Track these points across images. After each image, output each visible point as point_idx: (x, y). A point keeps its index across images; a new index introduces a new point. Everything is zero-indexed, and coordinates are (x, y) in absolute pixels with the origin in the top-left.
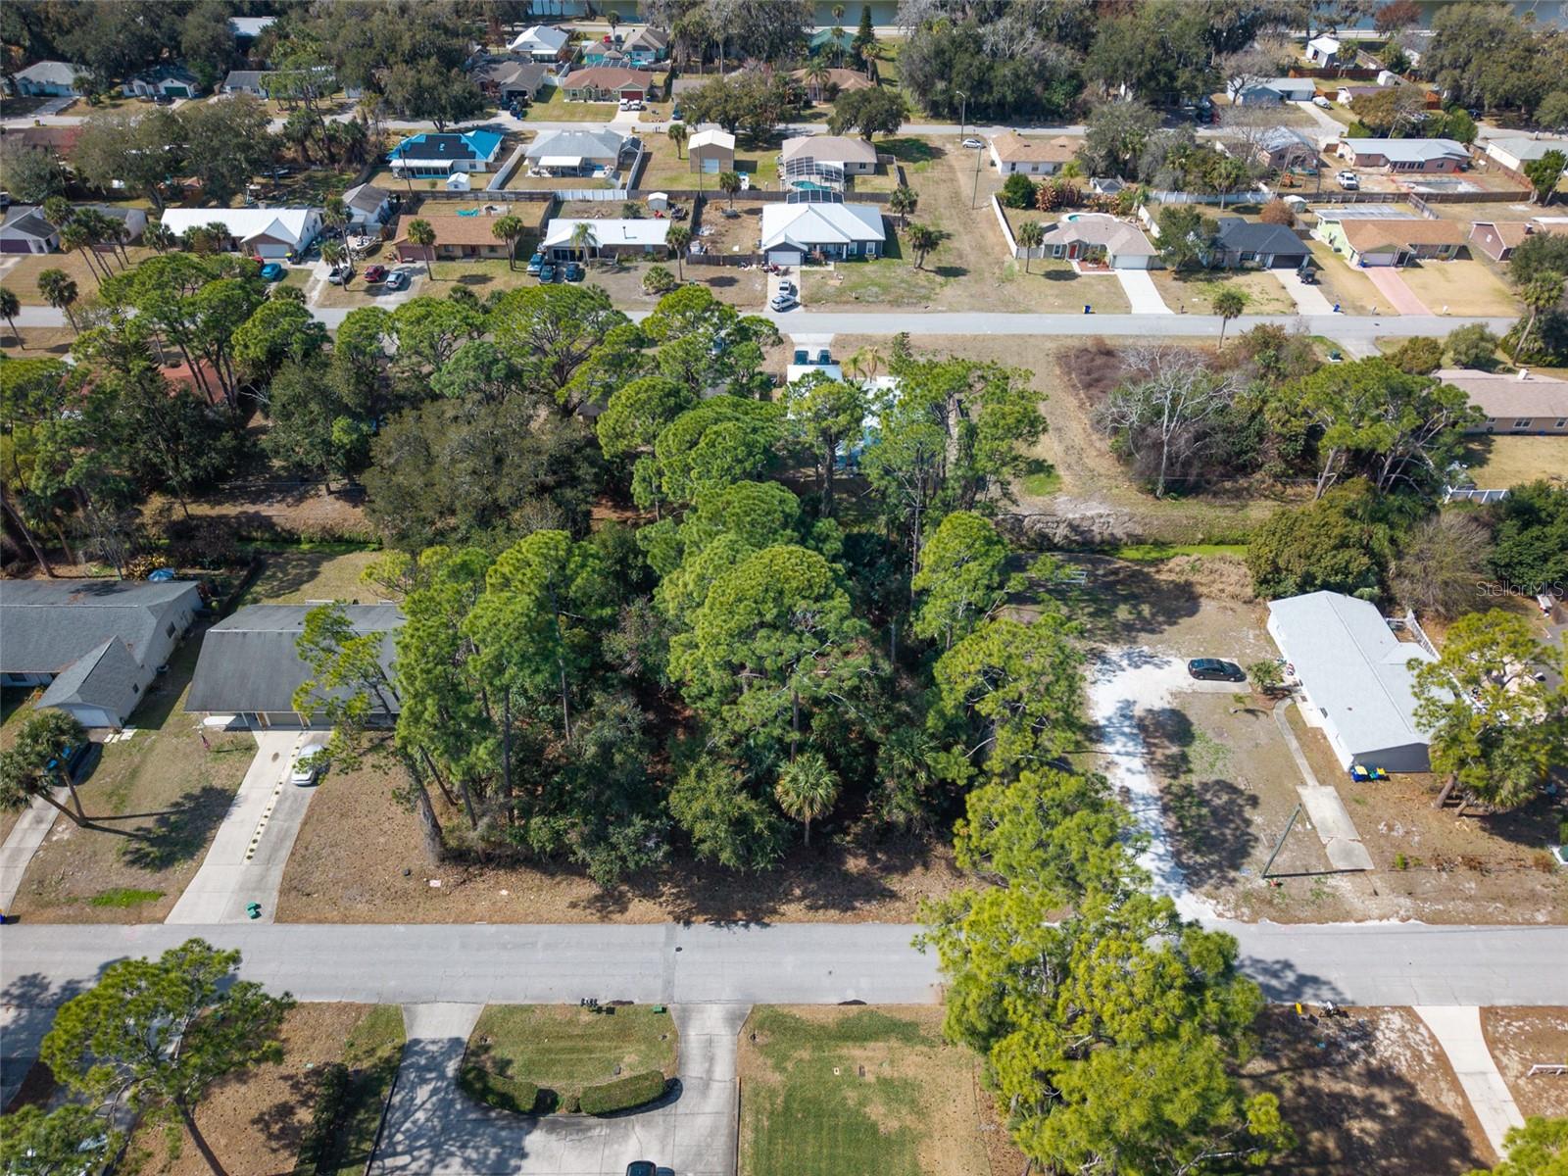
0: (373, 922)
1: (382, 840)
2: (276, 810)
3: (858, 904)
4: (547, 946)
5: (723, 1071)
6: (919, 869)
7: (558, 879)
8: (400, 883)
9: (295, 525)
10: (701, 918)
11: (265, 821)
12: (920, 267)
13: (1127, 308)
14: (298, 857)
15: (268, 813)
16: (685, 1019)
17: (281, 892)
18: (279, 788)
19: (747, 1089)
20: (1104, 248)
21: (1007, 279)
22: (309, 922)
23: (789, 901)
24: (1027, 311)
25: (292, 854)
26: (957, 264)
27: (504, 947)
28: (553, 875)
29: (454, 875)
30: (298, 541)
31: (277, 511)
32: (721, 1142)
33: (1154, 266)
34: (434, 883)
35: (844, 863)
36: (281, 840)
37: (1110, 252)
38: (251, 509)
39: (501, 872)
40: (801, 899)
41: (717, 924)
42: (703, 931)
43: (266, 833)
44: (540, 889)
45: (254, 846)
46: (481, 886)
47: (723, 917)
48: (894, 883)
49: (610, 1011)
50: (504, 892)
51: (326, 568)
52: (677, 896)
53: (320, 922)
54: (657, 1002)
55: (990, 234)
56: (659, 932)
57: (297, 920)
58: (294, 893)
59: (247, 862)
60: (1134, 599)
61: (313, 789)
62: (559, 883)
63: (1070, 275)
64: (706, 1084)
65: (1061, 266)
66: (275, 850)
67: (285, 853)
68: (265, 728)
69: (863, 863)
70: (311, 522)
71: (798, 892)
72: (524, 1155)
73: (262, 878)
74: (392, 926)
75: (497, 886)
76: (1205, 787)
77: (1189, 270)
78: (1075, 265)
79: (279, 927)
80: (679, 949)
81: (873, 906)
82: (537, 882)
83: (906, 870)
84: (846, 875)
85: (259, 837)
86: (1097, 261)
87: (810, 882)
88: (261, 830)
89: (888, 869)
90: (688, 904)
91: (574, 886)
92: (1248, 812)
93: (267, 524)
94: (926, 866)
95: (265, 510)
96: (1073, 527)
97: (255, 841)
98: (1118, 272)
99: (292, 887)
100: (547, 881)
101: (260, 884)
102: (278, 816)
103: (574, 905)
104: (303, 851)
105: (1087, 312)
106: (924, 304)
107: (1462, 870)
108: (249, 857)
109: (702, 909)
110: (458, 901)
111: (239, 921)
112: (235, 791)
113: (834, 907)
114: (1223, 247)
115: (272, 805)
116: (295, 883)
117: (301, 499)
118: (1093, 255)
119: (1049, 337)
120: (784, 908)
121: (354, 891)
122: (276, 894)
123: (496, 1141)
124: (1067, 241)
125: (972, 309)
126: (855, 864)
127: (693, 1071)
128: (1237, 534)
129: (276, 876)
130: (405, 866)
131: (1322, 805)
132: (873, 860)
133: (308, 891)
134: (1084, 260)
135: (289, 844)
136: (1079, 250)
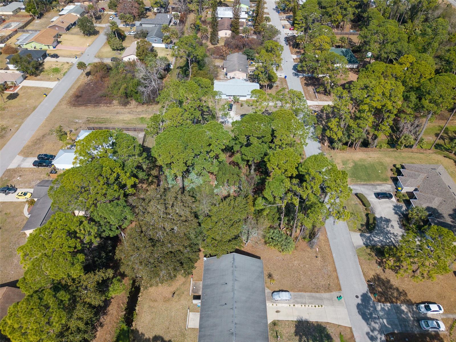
0: (334, 262)
11: (307, 306)
15: (303, 305)
18: (292, 305)
22: (338, 280)
25: (317, 292)
43: (310, 303)
57: (339, 285)
66: (317, 298)
72: (381, 217)
73: (328, 299)
74: (334, 257)
79: (342, 288)
88: (310, 306)
97: (315, 306)
99: (328, 289)
102: (304, 302)
104: (315, 289)
108: (322, 306)
111: (344, 303)
115: (299, 305)
122: (332, 293)
123: (381, 223)
129: (326, 295)
135: (314, 294)
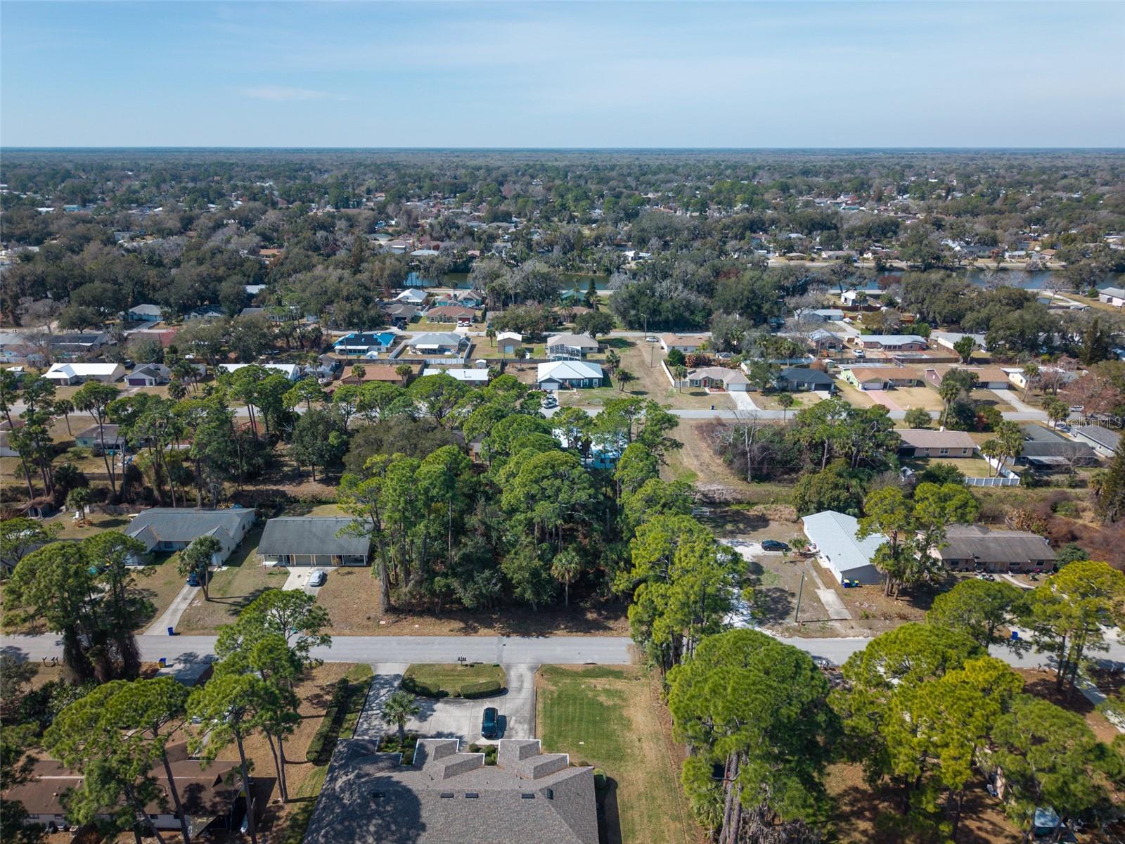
0: (353, 636)
1: (355, 606)
3: (593, 631)
4: (439, 644)
5: (528, 685)
6: (623, 619)
7: (443, 620)
8: (365, 622)
9: (297, 495)
10: (515, 635)
12: (622, 391)
13: (735, 407)
16: (509, 667)
18: (302, 587)
19: (540, 691)
20: (722, 381)
21: (670, 396)
23: (558, 630)
24: (680, 409)
26: (643, 390)
27: (419, 644)
28: (441, 619)
29: (392, 618)
30: (299, 500)
31: (289, 489)
32: (528, 707)
33: (749, 389)
34: (381, 622)
35: (586, 615)
37: (725, 383)
38: (275, 488)
39: (416, 617)
41: (523, 636)
42: (516, 639)
44: (435, 624)
46: (406, 623)
47: (526, 633)
48: (611, 624)
49: (472, 666)
50: (417, 625)
51: (315, 509)
52: (503, 627)
54: (495, 662)
56: (495, 639)
60: (735, 522)
61: (319, 588)
62: (444, 622)
63: (705, 394)
64: (520, 690)
65: (700, 390)
68: (294, 566)
69: (595, 615)
70: (305, 493)
71: (562, 627)
72: (434, 711)
74: (363, 637)
75: (413, 623)
76: (769, 590)
77: (768, 391)
78: (707, 390)
80: (504, 645)
81: (601, 632)
82: (433, 622)
83: (615, 619)
84: (587, 620)
86: (718, 387)
87: (568, 623)
89: (608, 618)
90: (508, 630)
91: (451, 624)
92: (790, 599)
93: (283, 494)
94: (626, 618)
95: (281, 488)
96: (705, 495)
98: (730, 393)
100: (439, 622)
103: (451, 631)
107: (897, 620)
109: (515, 632)
110: (394, 629)
114: (787, 380)
117: (300, 484)
118: (716, 384)
119: (693, 419)
120: (556, 632)
124: (701, 377)
126: (591, 616)
127: (514, 684)
130: (367, 616)
131: (828, 596)
132: (600, 615)
134: (711, 387)
136: (708, 382)
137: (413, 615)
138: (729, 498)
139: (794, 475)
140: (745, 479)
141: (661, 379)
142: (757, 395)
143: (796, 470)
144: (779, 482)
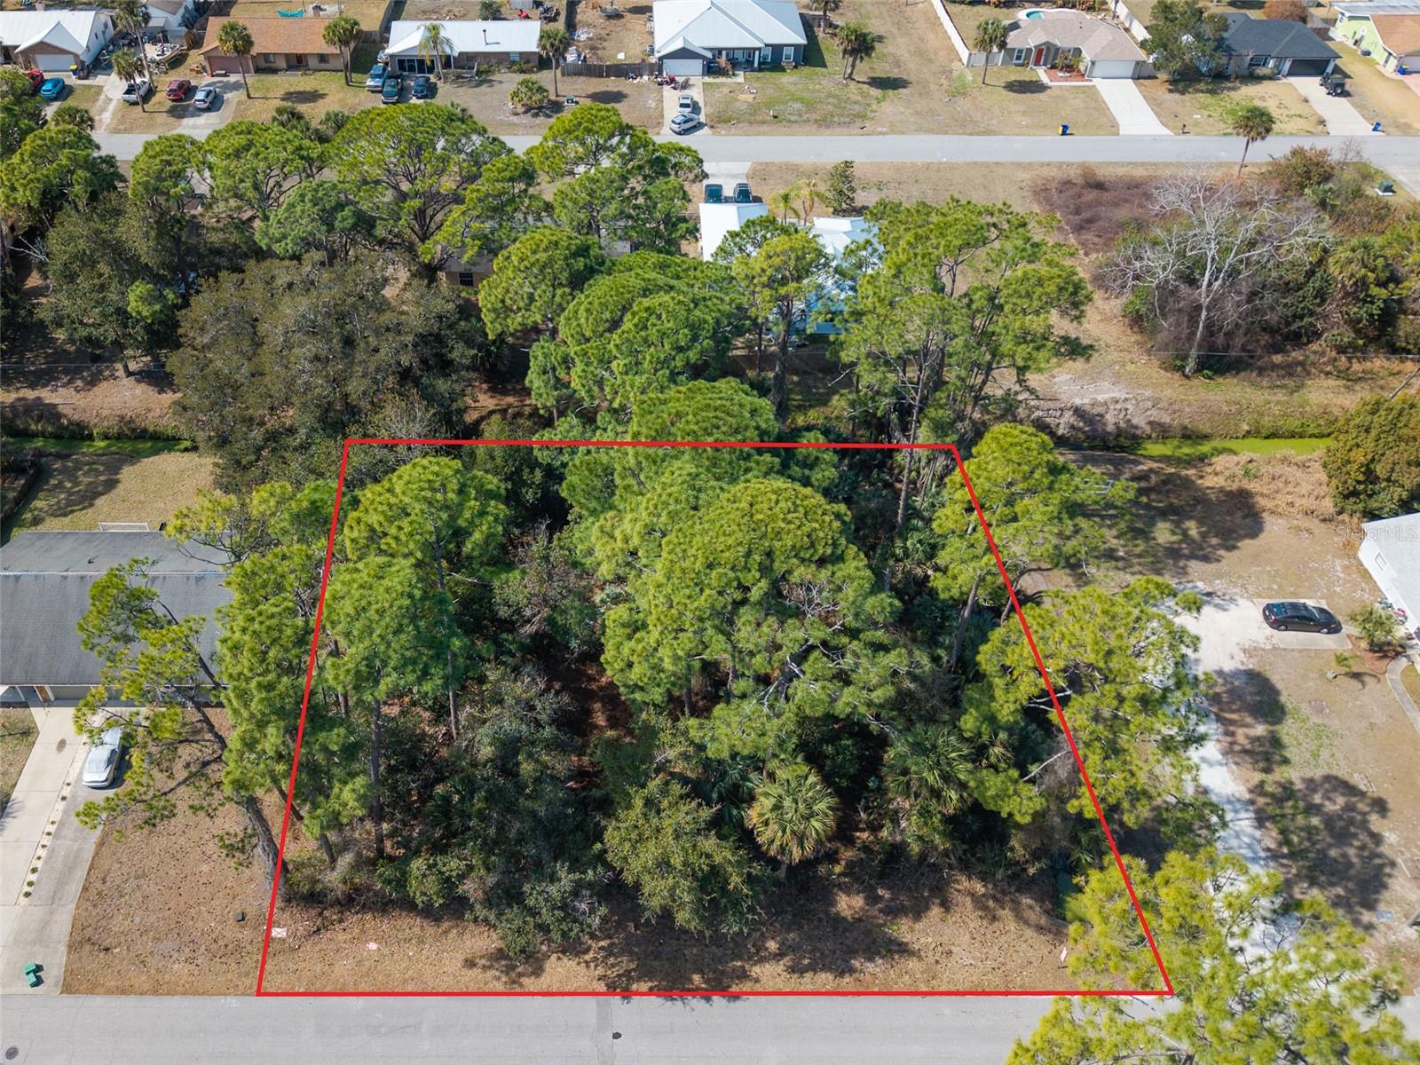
0: (196, 993)
1: (205, 868)
2: (62, 824)
3: (856, 963)
6: (936, 911)
7: (446, 925)
8: (231, 932)
9: (85, 417)
10: (644, 986)
11: (46, 841)
12: (850, 77)
13: (1113, 128)
14: (92, 894)
15: (52, 829)
17: (70, 947)
18: (67, 791)
20: (1078, 52)
21: (959, 92)
22: (109, 992)
23: (762, 960)
24: (988, 132)
25: (85, 889)
26: (895, 74)
29: (303, 920)
30: (90, 437)
31: (65, 398)
33: (1141, 74)
34: (278, 933)
35: (833, 903)
36: (70, 869)
37: (1087, 56)
38: (30, 394)
39: (369, 916)
40: (779, 956)
42: (649, 1006)
43: (50, 857)
44: (421, 941)
45: (33, 877)
46: (342, 937)
48: (904, 930)
50: (373, 946)
51: (128, 474)
52: (609, 951)
53: (123, 992)
55: (930, 36)
56: (589, 1009)
57: (92, 990)
58: (87, 947)
59: (23, 901)
60: (1174, 513)
61: (111, 793)
62: (446, 932)
63: (1035, 87)
65: (1025, 75)
66: (61, 883)
67: (75, 888)
68: (47, 703)
69: (858, 901)
70: (105, 413)
71: (772, 945)
73: (45, 925)
74: (222, 1000)
75: (363, 937)
77: (1185, 79)
78: (1042, 74)
79: (68, 1000)
80: (617, 1036)
81: (878, 965)
82: (417, 930)
83: (918, 912)
84: (838, 920)
85: (39, 864)
86: (1069, 68)
87: (788, 930)
88: (42, 853)
89: (894, 912)
90: (626, 963)
91: (467, 936)
92: (1376, 824)
93: (51, 413)
94: (946, 905)
95: (47, 395)
96: (1078, 412)
97: (34, 870)
98: (1096, 82)
99: (86, 940)
100: (431, 930)
101: (41, 936)
102: (65, 832)
103: (470, 963)
104: (98, 885)
105: (1064, 133)
106: (859, 123)
108: (27, 895)
109: (645, 973)
110: (310, 963)
111: (14, 990)
112: (8, 796)
113: (825, 968)
114: (1229, 51)
115: (57, 817)
116: (89, 932)
117: (92, 382)
118: (1064, 61)
119: (1020, 166)
120: (756, 970)
121: (169, 945)
122: (63, 949)
124: (1032, 43)
125: (919, 130)
126: (848, 904)
128: (1294, 424)
129: (62, 925)
130: (237, 907)
132: (873, 899)
133: (106, 944)
134: (1053, 67)
135: (80, 875)
136: (1049, 55)
137: (365, 908)
138: (1140, 421)
139: (1297, 355)
140: (1181, 369)
141: (932, 41)
142: (1159, 88)
143: (1299, 338)
144: (1261, 371)
